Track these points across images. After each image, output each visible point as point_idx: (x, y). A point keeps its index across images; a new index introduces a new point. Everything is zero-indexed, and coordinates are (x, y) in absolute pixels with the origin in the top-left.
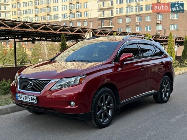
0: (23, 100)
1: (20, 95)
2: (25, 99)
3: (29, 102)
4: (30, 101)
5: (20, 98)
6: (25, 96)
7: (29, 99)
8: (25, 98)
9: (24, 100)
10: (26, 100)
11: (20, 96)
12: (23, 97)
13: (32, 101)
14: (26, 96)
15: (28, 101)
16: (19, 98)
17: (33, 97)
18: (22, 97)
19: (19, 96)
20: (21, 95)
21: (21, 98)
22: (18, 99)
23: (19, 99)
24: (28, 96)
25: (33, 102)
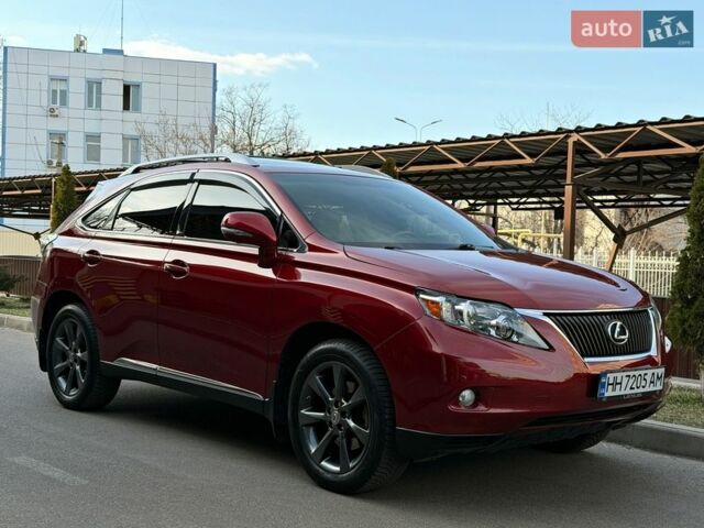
1: (615, 375)
2: (632, 388)
3: (643, 393)
4: (647, 389)
5: (614, 390)
6: (631, 373)
7: (643, 383)
8: (631, 381)
9: (628, 391)
10: (633, 391)
11: (615, 378)
12: (625, 380)
13: (652, 388)
14: (637, 373)
15: (641, 390)
16: (610, 387)
17: (656, 371)
18: (620, 384)
19: (611, 381)
20: (619, 375)
21: (618, 386)
22: (606, 395)
23: (609, 393)
24: (642, 372)
25: (655, 389)
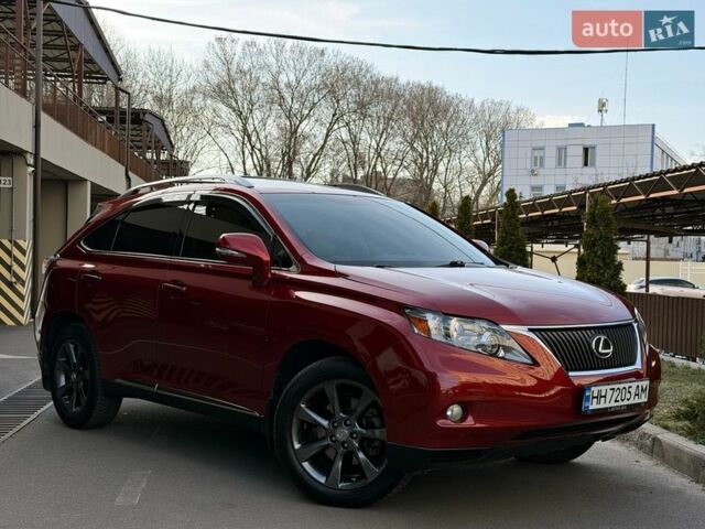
0: (607, 405)
1: (599, 388)
2: (616, 401)
3: (628, 406)
4: (632, 402)
5: (598, 403)
6: (616, 387)
7: (628, 396)
8: (616, 394)
9: (613, 404)
10: (616, 404)
11: (600, 392)
12: (610, 393)
13: (637, 401)
14: (621, 386)
15: (626, 402)
16: (595, 400)
17: (640, 384)
18: (605, 396)
19: (595, 395)
20: (603, 388)
21: (603, 399)
22: (591, 407)
23: (594, 406)
24: (627, 385)
25: (640, 401)
